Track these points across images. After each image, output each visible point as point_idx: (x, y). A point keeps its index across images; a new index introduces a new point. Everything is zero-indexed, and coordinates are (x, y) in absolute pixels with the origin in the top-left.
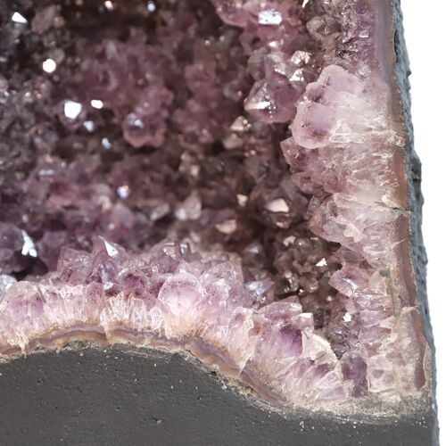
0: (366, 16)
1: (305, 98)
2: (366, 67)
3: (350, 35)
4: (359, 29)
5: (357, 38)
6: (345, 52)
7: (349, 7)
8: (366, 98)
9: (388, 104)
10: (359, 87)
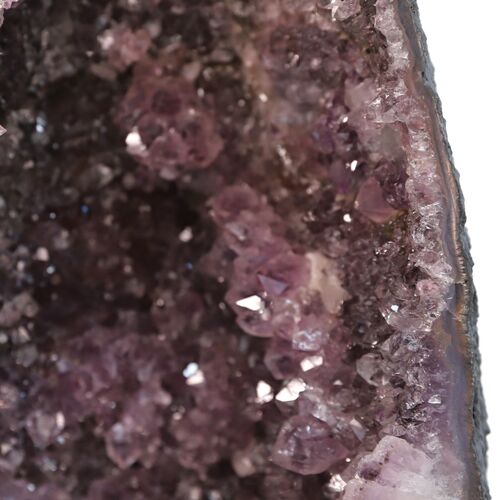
0: (439, 376)
1: (357, 476)
2: (436, 440)
3: (417, 400)
4: (429, 393)
5: (426, 404)
6: (409, 421)
7: (417, 365)
8: (434, 480)
9: (464, 488)
10: (427, 465)
